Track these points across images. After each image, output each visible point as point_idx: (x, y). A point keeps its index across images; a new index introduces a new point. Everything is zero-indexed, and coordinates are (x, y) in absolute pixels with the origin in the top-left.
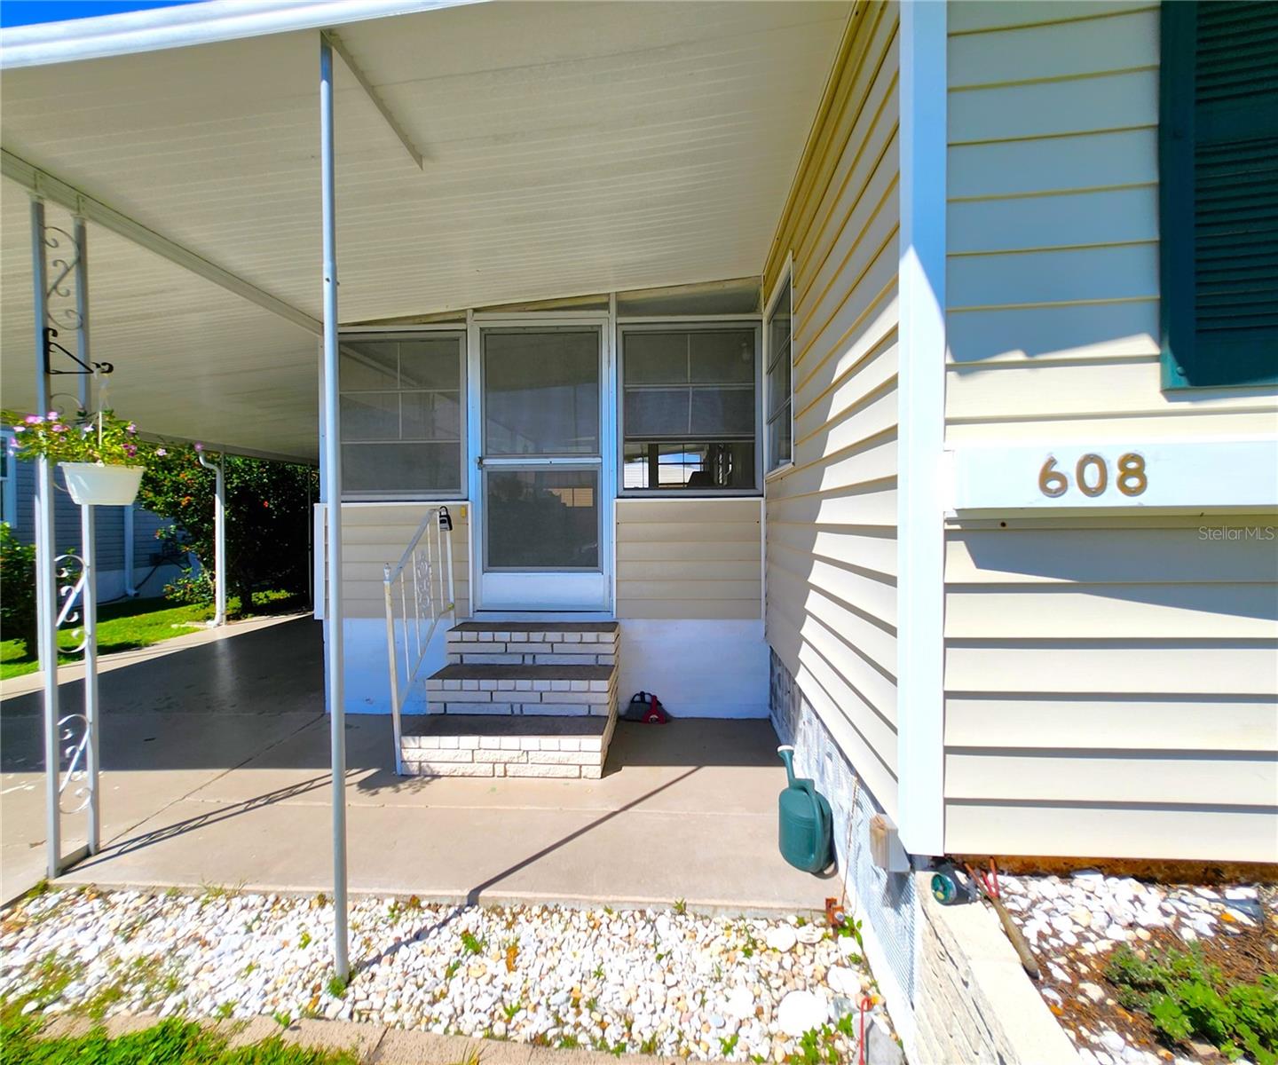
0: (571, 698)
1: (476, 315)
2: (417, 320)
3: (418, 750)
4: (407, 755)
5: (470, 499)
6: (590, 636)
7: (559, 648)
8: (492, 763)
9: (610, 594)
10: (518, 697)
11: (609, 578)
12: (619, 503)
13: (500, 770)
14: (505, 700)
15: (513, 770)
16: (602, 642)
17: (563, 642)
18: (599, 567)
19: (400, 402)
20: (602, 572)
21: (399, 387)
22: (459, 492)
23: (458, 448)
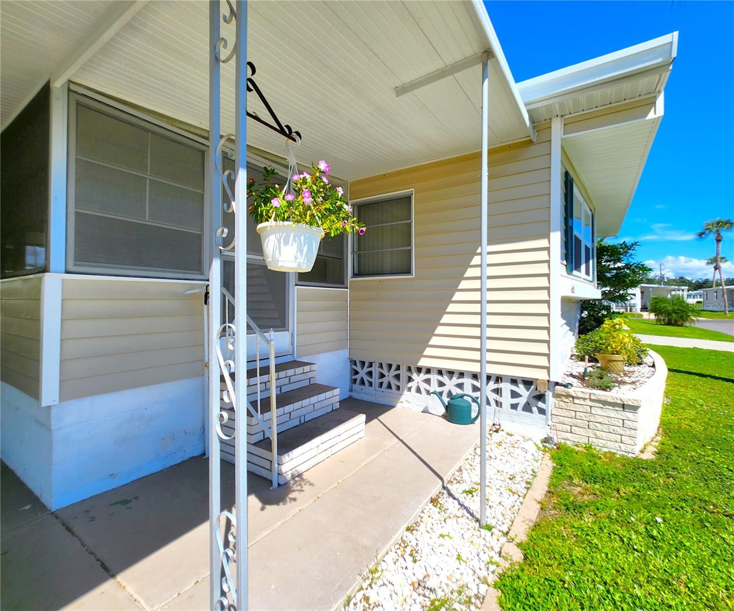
0: (326, 403)
3: (289, 463)
4: (284, 469)
6: (307, 368)
7: (293, 379)
8: (325, 450)
9: (292, 344)
10: (303, 411)
11: (292, 334)
12: (297, 289)
13: (329, 453)
14: (297, 416)
15: (334, 449)
16: (312, 371)
17: (295, 375)
18: (286, 328)
19: (148, 186)
20: (288, 331)
21: (149, 173)
22: (202, 274)
23: (199, 239)
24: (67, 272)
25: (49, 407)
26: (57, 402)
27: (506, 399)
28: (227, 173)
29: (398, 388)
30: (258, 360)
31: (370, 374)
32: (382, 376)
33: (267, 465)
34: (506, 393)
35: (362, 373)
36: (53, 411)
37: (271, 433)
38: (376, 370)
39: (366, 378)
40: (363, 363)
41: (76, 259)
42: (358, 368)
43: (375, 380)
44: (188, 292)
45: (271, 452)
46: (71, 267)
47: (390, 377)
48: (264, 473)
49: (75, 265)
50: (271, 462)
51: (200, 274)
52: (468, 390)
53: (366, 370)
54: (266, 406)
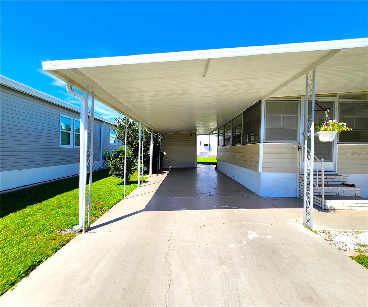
0: (351, 192)
1: (303, 97)
2: (286, 98)
3: (329, 203)
4: (327, 204)
5: (300, 143)
6: (342, 177)
7: (334, 180)
8: (348, 206)
9: (335, 167)
10: (338, 191)
11: (335, 163)
12: (338, 145)
13: (350, 208)
14: (335, 192)
15: (353, 208)
16: (345, 179)
17: (335, 179)
18: (332, 161)
19: (282, 118)
20: (333, 162)
21: (282, 114)
22: (297, 141)
23: (296, 130)
24: (264, 143)
25: (260, 173)
26: (262, 172)
28: (309, 123)
30: (317, 172)
33: (320, 202)
36: (261, 174)
37: (322, 192)
41: (266, 139)
44: (293, 147)
45: (322, 198)
46: (265, 142)
48: (319, 205)
49: (265, 141)
50: (322, 201)
51: (296, 141)
54: (320, 185)
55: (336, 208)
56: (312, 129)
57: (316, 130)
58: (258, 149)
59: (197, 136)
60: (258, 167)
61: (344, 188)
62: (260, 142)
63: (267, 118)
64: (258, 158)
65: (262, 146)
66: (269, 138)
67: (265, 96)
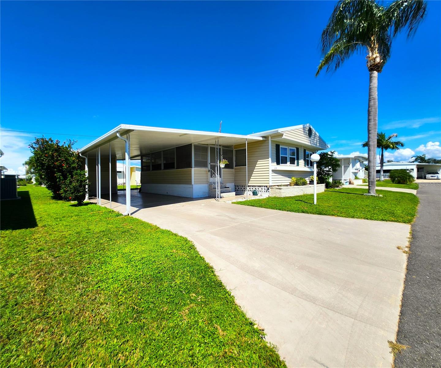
0: (228, 190)
2: (203, 144)
4: (221, 195)
5: (209, 168)
6: (225, 185)
9: (222, 180)
12: (223, 170)
13: (228, 196)
14: (223, 191)
20: (221, 178)
23: (207, 162)
26: (194, 184)
27: (263, 190)
29: (244, 191)
31: (239, 188)
32: (241, 188)
34: (263, 189)
35: (237, 188)
38: (240, 187)
39: (238, 189)
40: (237, 186)
42: (236, 187)
43: (240, 189)
44: (206, 170)
46: (194, 167)
47: (243, 188)
52: (257, 189)
53: (238, 187)
55: (224, 197)
56: (218, 163)
57: (219, 163)
58: (191, 171)
59: (117, 161)
60: (191, 182)
61: (226, 189)
62: (192, 168)
63: (195, 154)
64: (191, 177)
65: (193, 170)
66: (196, 166)
67: (194, 143)
